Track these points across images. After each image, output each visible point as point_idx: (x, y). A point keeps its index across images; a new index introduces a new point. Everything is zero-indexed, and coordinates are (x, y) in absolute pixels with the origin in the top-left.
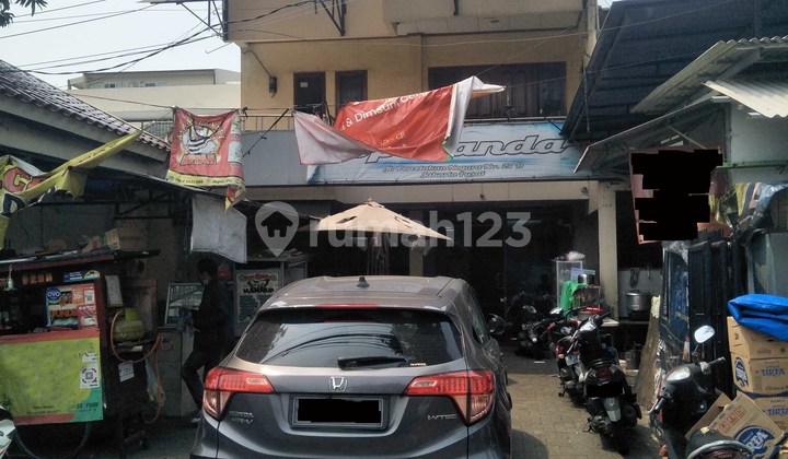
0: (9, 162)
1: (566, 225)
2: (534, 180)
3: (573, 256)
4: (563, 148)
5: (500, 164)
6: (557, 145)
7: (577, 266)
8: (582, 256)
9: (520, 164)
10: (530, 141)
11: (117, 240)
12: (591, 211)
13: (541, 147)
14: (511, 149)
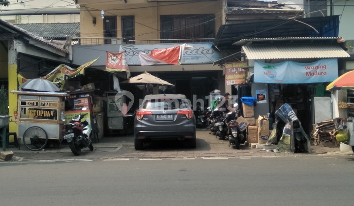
0: (63, 66)
1: (216, 79)
2: (202, 64)
3: (216, 91)
4: (213, 52)
5: (190, 58)
6: (211, 51)
7: (218, 95)
8: (219, 91)
9: (197, 58)
10: (201, 50)
11: (91, 86)
12: (223, 75)
13: (205, 52)
14: (194, 52)
